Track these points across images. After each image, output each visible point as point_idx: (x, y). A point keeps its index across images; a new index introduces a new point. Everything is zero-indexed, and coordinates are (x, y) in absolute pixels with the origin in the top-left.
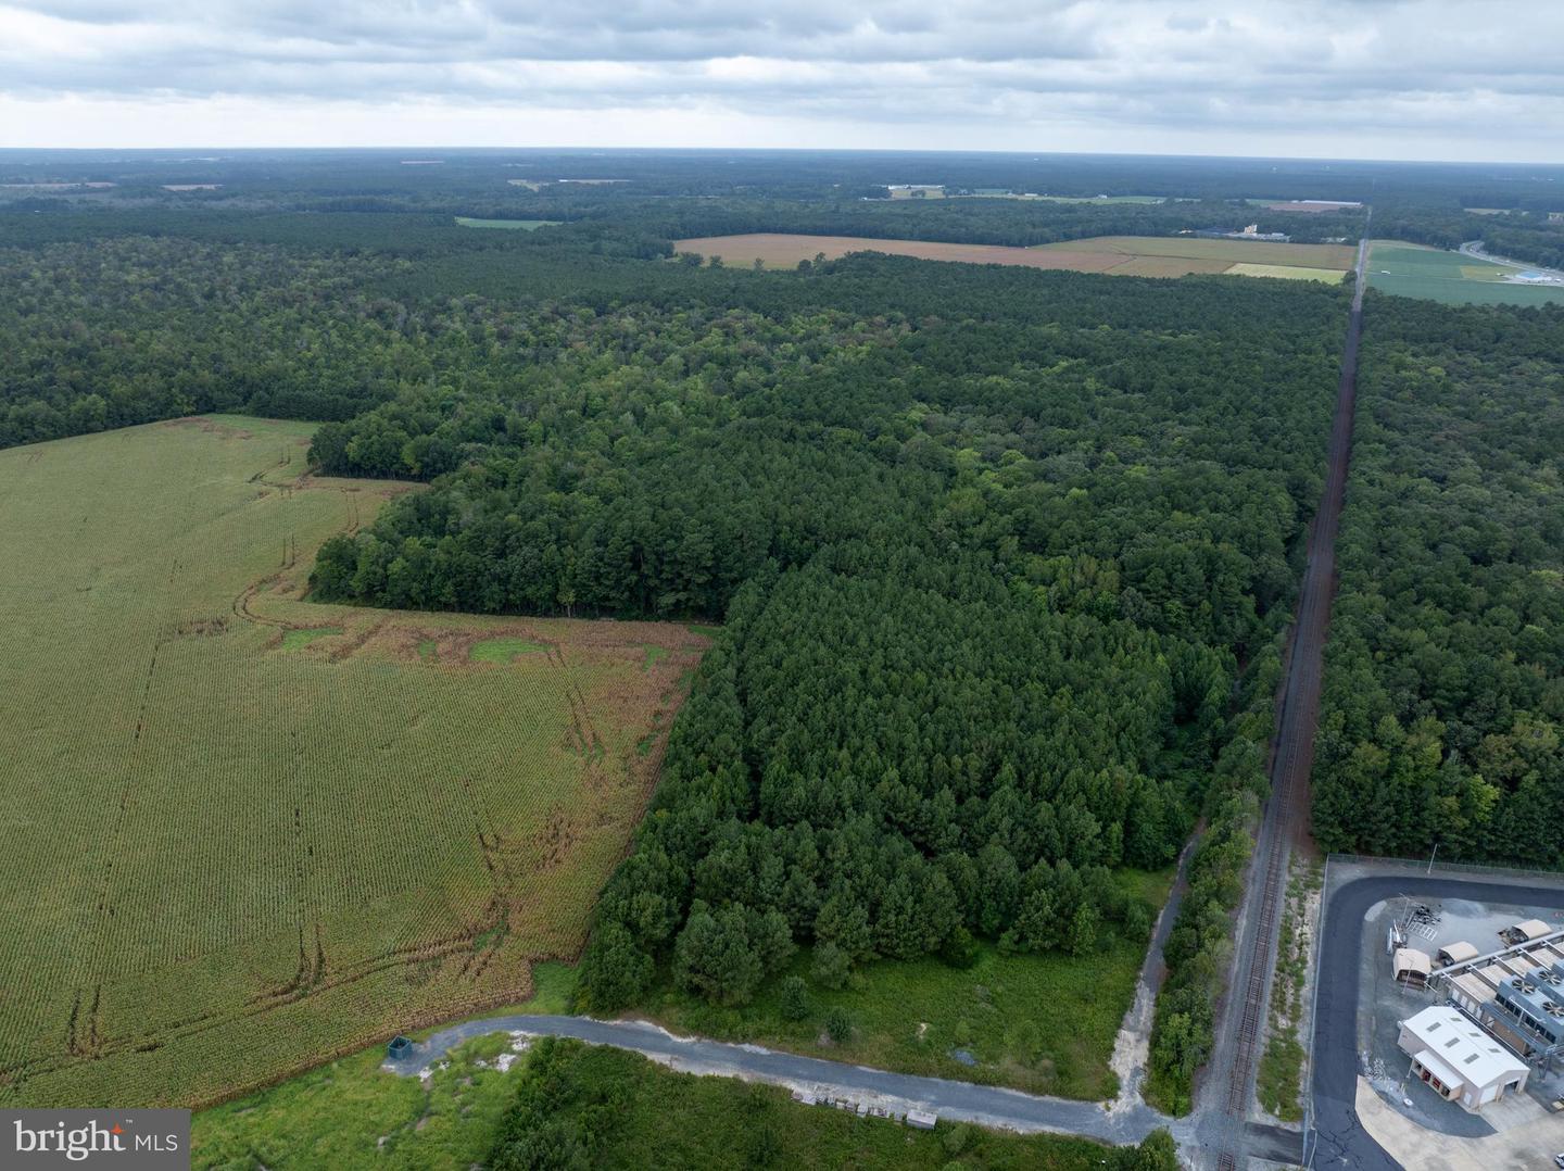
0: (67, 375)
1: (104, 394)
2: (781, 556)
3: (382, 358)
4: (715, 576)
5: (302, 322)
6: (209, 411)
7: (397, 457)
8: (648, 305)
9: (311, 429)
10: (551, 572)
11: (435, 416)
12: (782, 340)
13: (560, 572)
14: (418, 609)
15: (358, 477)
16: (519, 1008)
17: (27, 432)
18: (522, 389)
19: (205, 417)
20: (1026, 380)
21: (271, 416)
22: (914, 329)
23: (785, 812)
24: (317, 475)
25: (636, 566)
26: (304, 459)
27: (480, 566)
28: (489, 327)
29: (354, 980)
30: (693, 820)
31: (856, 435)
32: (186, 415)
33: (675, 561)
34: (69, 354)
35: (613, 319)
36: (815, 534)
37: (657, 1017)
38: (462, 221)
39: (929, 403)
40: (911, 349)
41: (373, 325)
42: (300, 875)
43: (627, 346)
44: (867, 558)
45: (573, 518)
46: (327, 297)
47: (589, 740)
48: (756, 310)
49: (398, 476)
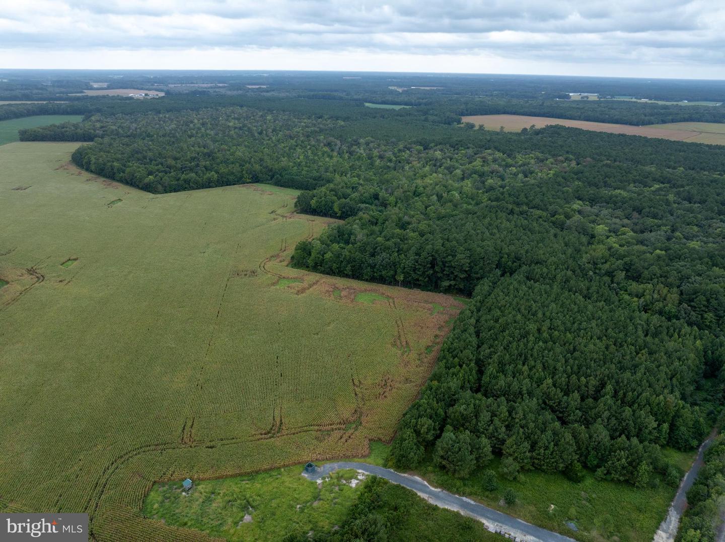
0: (204, 163)
1: (217, 172)
2: (502, 269)
3: (329, 164)
4: (469, 275)
5: (297, 146)
6: (257, 182)
7: (331, 208)
8: (448, 146)
9: (297, 193)
10: (394, 265)
11: (349, 191)
12: (510, 166)
13: (398, 266)
14: (335, 275)
15: (315, 215)
16: (362, 460)
17: (187, 186)
18: (388, 181)
19: (254, 184)
20: (635, 193)
21: (281, 186)
22: (578, 164)
23: (493, 391)
24: (297, 213)
25: (433, 267)
26: (293, 205)
27: (363, 259)
28: (376, 153)
29: (294, 434)
30: (449, 388)
31: (545, 214)
32: (248, 183)
33: (451, 266)
34: (205, 154)
35: (431, 152)
36: (520, 260)
37: (423, 476)
38: (367, 104)
39: (583, 201)
40: (576, 174)
41: (326, 149)
42: (276, 385)
43: (436, 165)
44: (545, 274)
45: (406, 242)
46: (308, 136)
47: (404, 343)
48: (499, 151)
49: (331, 216)
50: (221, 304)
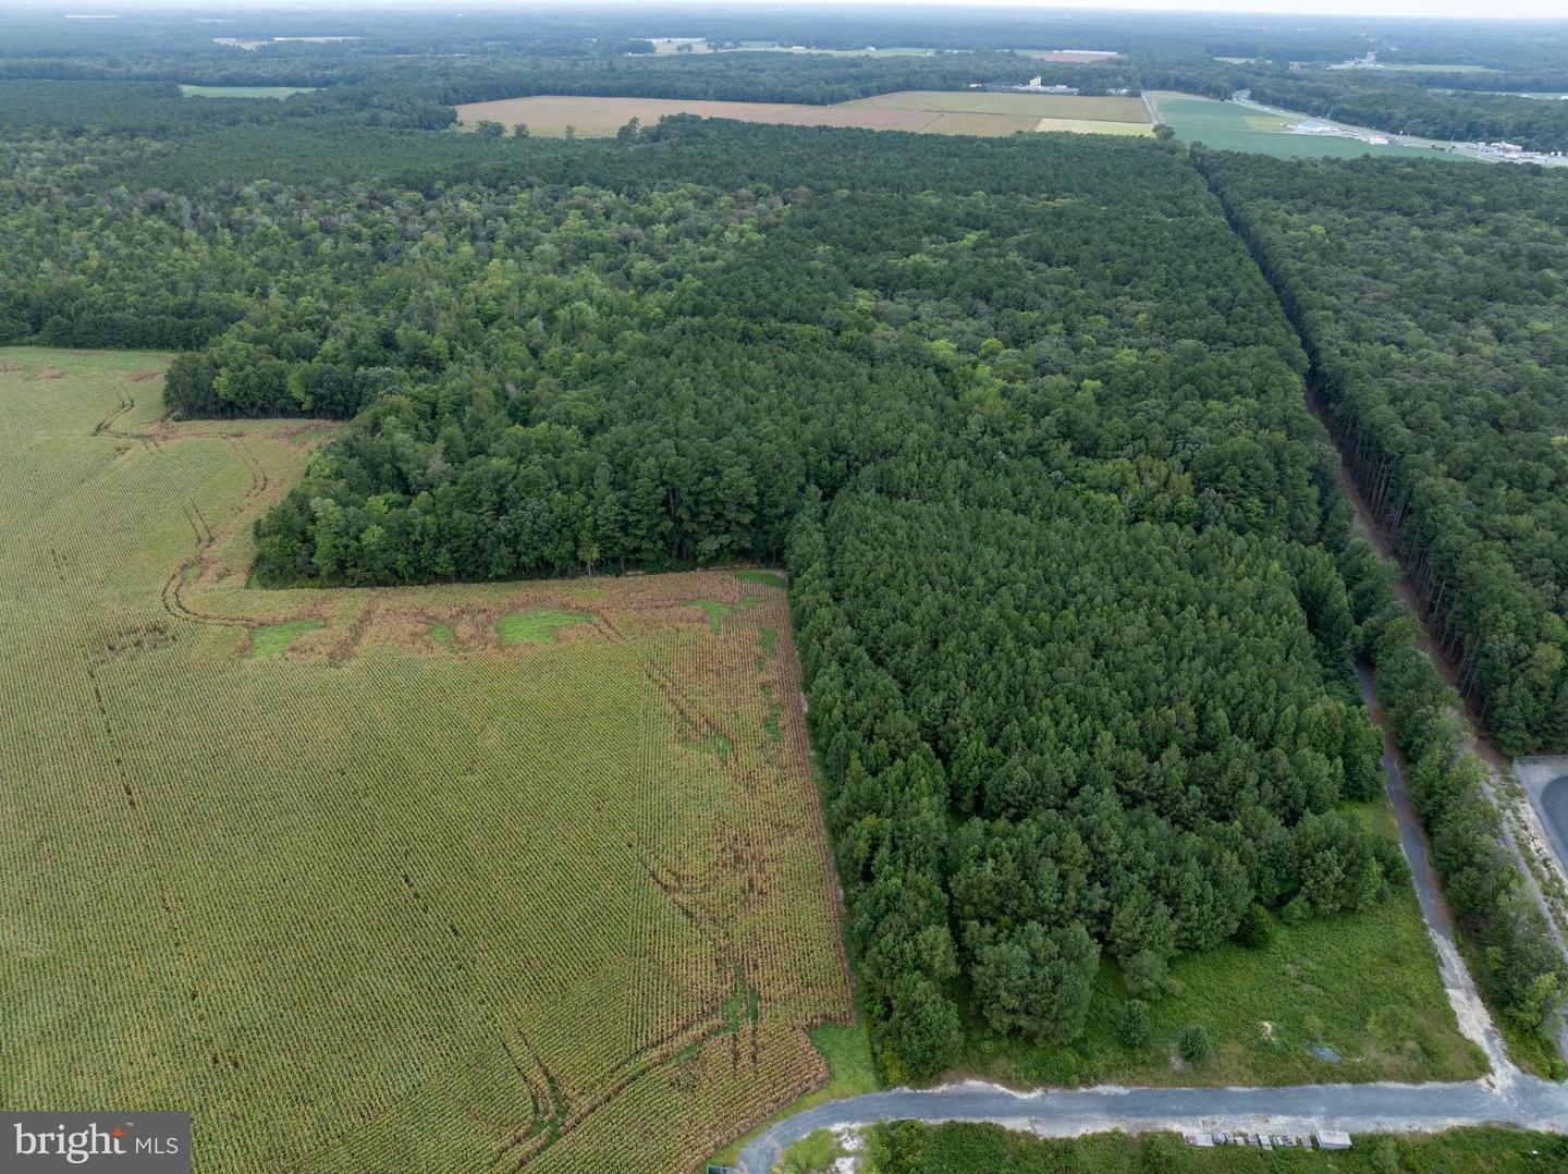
5: (56, 222)
7: (281, 390)
8: (477, 184)
11: (306, 336)
14: (404, 584)
15: (233, 417)
21: (76, 346)
22: (785, 202)
24: (178, 420)
25: (671, 510)
26: (159, 400)
27: (479, 526)
28: (306, 220)
29: (608, 1099)
31: (821, 331)
33: (717, 501)
35: (447, 203)
37: (985, 1072)
38: (188, 90)
40: (807, 226)
41: (154, 222)
42: (460, 967)
43: (479, 235)
45: (567, 456)
46: (78, 191)
47: (705, 728)
48: (603, 187)
49: (285, 413)
50: (118, 761)
